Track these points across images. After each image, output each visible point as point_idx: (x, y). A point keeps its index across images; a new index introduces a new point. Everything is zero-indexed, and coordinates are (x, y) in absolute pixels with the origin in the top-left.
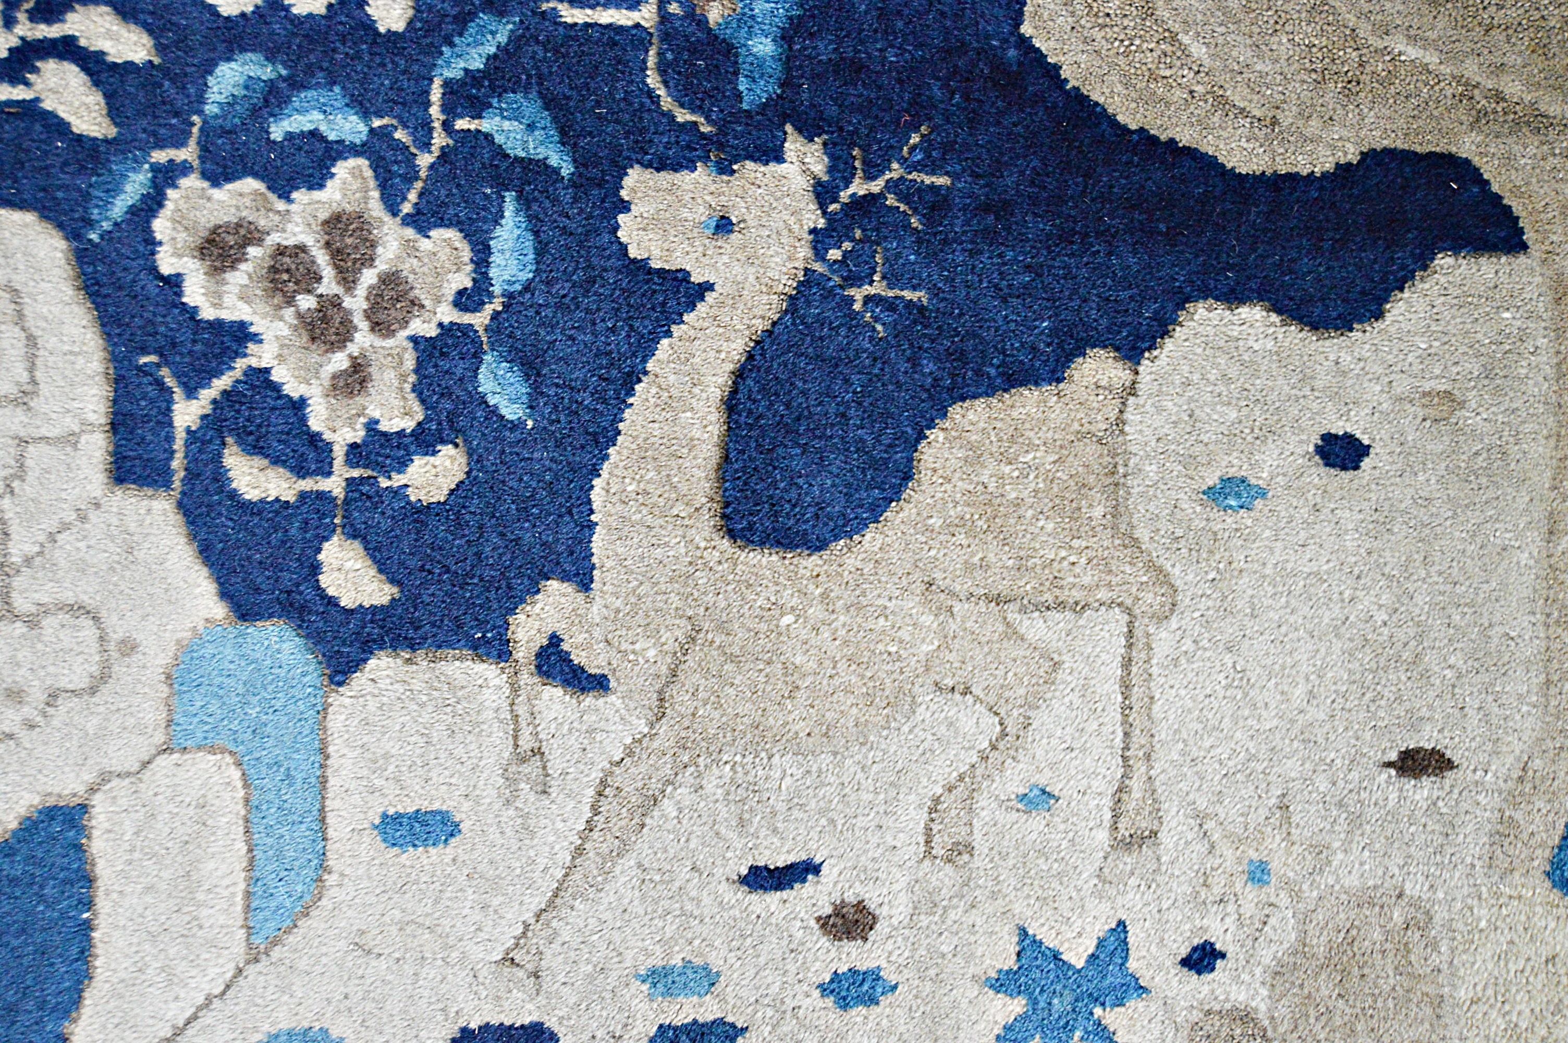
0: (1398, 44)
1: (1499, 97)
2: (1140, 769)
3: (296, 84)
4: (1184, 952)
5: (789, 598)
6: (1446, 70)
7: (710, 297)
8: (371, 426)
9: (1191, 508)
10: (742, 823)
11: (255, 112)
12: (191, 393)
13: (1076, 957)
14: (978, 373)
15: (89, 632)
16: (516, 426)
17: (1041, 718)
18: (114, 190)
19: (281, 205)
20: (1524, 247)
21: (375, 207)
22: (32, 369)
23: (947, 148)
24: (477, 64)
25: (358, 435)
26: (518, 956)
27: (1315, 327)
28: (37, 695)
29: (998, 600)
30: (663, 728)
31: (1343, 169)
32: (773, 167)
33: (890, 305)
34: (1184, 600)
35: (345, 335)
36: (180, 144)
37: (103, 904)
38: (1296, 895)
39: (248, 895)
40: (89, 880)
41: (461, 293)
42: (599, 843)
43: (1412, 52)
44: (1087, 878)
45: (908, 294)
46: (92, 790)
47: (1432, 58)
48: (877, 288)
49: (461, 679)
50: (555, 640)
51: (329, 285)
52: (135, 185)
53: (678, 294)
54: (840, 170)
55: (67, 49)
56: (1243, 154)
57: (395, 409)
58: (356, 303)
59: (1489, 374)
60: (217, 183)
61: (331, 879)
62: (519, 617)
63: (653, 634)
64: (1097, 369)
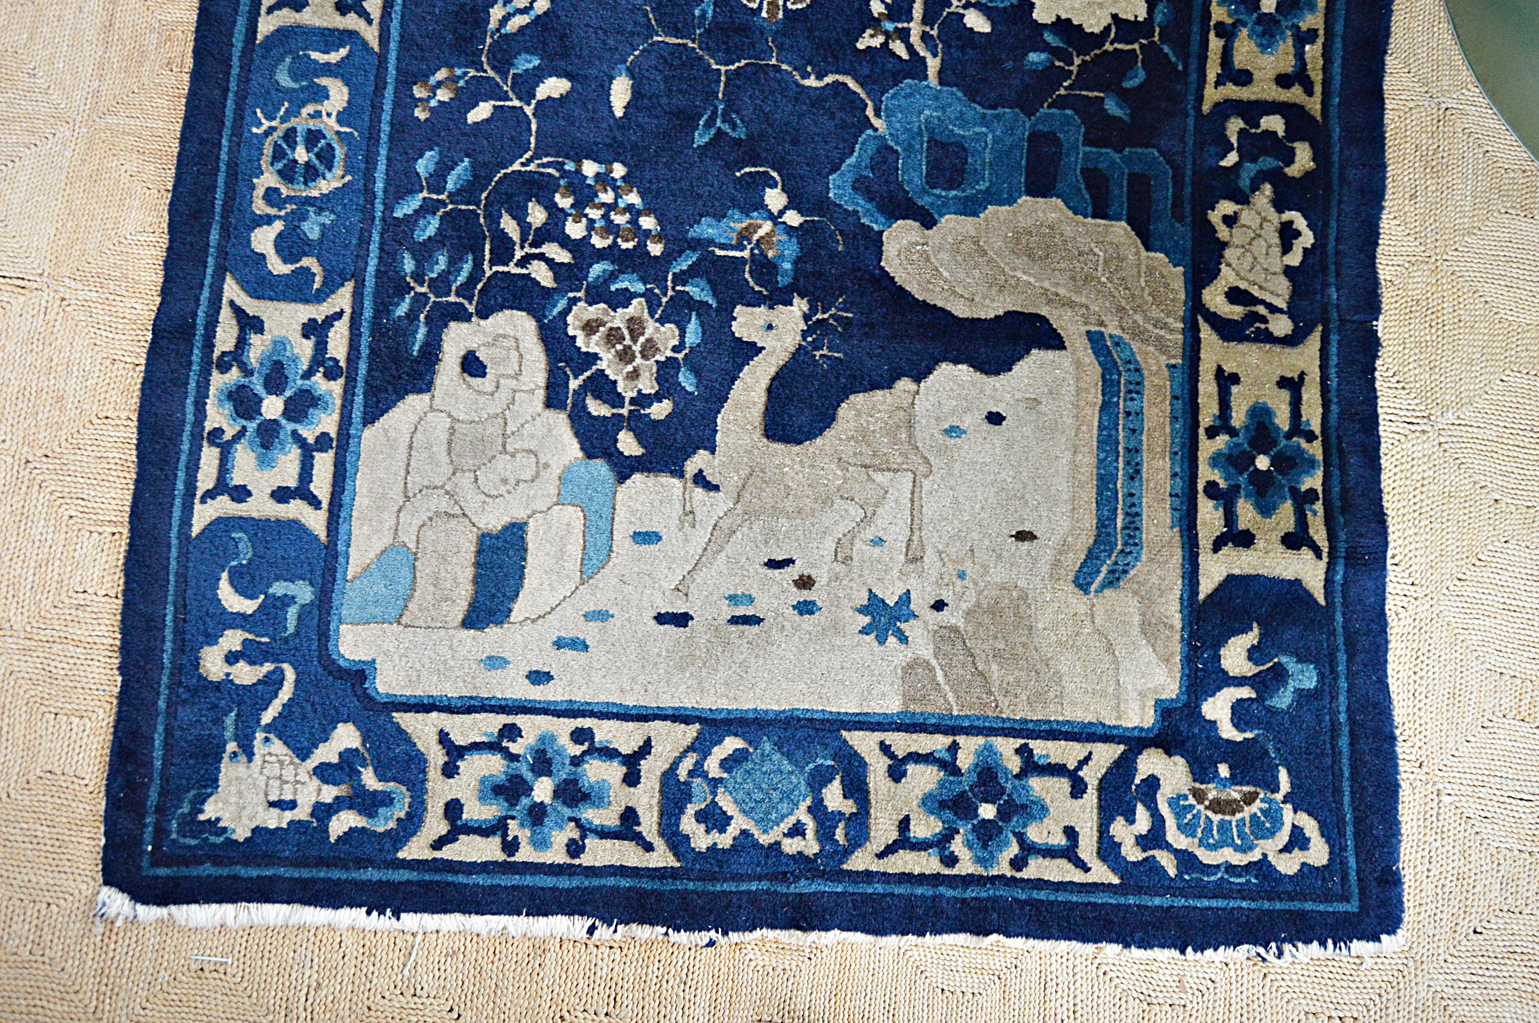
0: (1019, 274)
1: (1057, 295)
2: (917, 533)
3: (621, 272)
4: (932, 602)
5: (788, 461)
6: (1037, 284)
7: (764, 352)
8: (639, 391)
9: (940, 437)
10: (766, 542)
11: (605, 281)
12: (576, 377)
13: (891, 602)
14: (861, 383)
15: (533, 459)
16: (692, 393)
17: (880, 511)
18: (554, 306)
19: (612, 313)
20: (1065, 348)
21: (646, 315)
22: (520, 366)
23: (852, 303)
24: (685, 268)
25: (634, 394)
26: (680, 587)
27: (986, 373)
28: (513, 482)
29: (866, 467)
30: (739, 506)
31: (997, 317)
32: (789, 308)
33: (829, 358)
34: (934, 470)
35: (633, 358)
36: (579, 291)
37: (529, 559)
38: (976, 584)
39: (582, 559)
40: (526, 550)
41: (674, 346)
42: (713, 547)
43: (1025, 278)
44: (895, 573)
45: (836, 355)
46: (529, 517)
47: (1032, 280)
48: (825, 352)
49: (665, 484)
50: (701, 471)
51: (628, 342)
52: (562, 304)
53: (752, 350)
54: (813, 310)
55: (541, 257)
56: (961, 310)
57: (648, 386)
58: (637, 348)
59: (1051, 393)
60: (590, 305)
61: (613, 555)
62: (688, 462)
63: (737, 471)
64: (905, 384)
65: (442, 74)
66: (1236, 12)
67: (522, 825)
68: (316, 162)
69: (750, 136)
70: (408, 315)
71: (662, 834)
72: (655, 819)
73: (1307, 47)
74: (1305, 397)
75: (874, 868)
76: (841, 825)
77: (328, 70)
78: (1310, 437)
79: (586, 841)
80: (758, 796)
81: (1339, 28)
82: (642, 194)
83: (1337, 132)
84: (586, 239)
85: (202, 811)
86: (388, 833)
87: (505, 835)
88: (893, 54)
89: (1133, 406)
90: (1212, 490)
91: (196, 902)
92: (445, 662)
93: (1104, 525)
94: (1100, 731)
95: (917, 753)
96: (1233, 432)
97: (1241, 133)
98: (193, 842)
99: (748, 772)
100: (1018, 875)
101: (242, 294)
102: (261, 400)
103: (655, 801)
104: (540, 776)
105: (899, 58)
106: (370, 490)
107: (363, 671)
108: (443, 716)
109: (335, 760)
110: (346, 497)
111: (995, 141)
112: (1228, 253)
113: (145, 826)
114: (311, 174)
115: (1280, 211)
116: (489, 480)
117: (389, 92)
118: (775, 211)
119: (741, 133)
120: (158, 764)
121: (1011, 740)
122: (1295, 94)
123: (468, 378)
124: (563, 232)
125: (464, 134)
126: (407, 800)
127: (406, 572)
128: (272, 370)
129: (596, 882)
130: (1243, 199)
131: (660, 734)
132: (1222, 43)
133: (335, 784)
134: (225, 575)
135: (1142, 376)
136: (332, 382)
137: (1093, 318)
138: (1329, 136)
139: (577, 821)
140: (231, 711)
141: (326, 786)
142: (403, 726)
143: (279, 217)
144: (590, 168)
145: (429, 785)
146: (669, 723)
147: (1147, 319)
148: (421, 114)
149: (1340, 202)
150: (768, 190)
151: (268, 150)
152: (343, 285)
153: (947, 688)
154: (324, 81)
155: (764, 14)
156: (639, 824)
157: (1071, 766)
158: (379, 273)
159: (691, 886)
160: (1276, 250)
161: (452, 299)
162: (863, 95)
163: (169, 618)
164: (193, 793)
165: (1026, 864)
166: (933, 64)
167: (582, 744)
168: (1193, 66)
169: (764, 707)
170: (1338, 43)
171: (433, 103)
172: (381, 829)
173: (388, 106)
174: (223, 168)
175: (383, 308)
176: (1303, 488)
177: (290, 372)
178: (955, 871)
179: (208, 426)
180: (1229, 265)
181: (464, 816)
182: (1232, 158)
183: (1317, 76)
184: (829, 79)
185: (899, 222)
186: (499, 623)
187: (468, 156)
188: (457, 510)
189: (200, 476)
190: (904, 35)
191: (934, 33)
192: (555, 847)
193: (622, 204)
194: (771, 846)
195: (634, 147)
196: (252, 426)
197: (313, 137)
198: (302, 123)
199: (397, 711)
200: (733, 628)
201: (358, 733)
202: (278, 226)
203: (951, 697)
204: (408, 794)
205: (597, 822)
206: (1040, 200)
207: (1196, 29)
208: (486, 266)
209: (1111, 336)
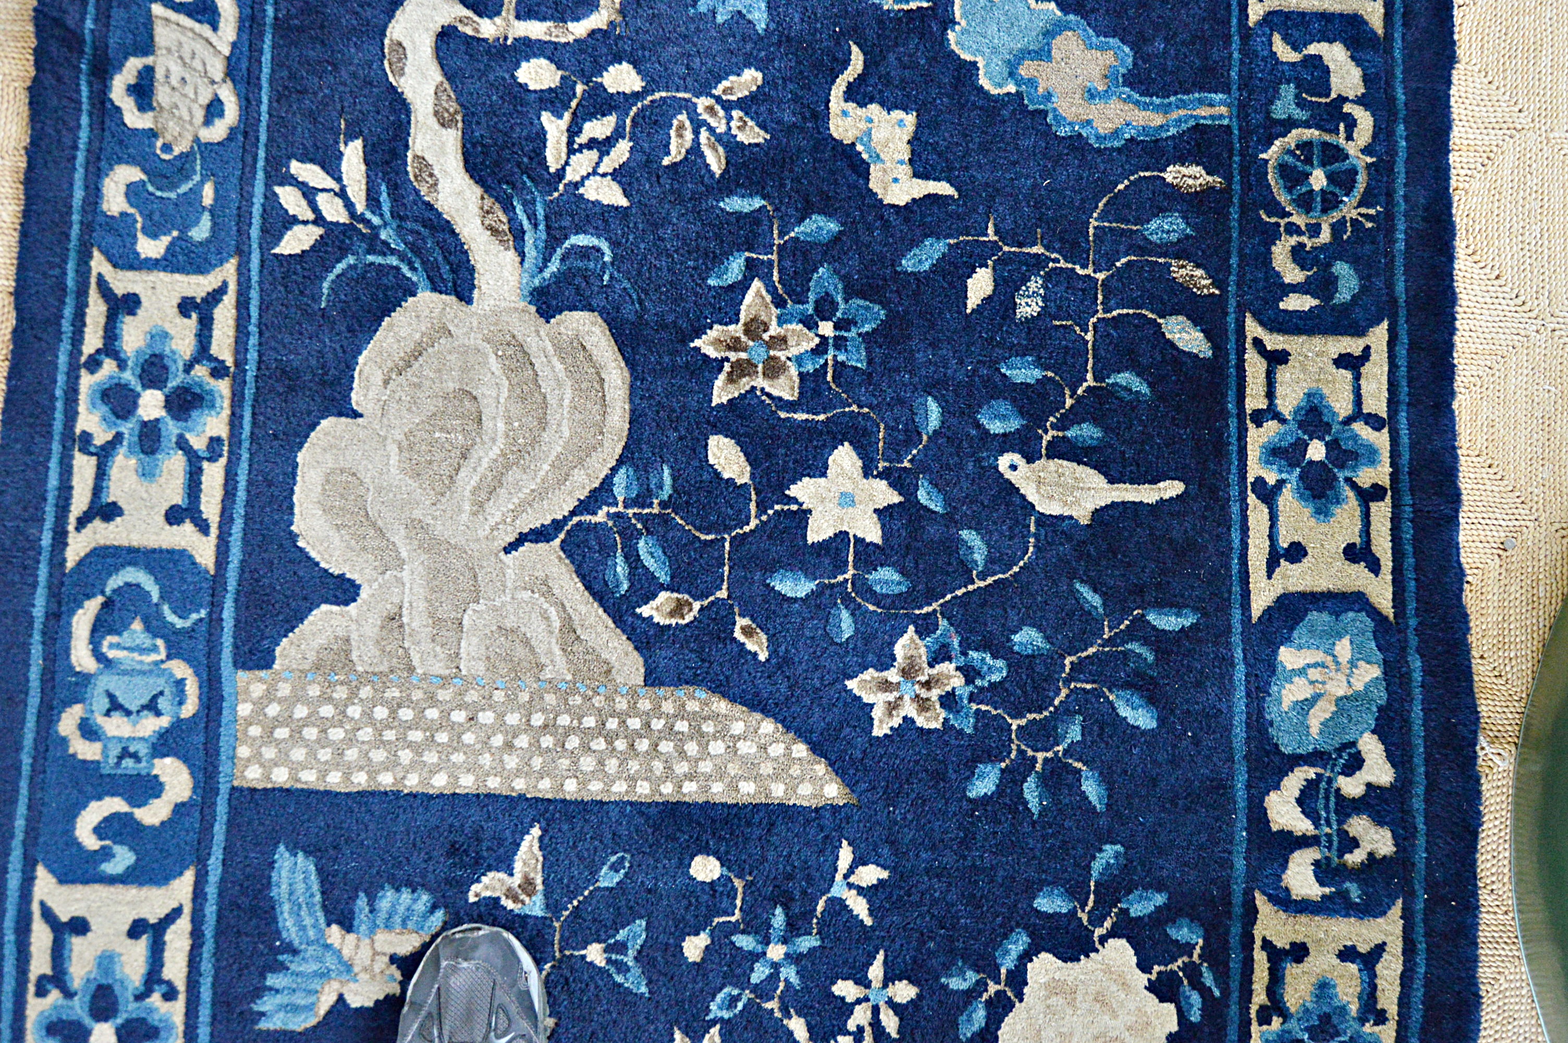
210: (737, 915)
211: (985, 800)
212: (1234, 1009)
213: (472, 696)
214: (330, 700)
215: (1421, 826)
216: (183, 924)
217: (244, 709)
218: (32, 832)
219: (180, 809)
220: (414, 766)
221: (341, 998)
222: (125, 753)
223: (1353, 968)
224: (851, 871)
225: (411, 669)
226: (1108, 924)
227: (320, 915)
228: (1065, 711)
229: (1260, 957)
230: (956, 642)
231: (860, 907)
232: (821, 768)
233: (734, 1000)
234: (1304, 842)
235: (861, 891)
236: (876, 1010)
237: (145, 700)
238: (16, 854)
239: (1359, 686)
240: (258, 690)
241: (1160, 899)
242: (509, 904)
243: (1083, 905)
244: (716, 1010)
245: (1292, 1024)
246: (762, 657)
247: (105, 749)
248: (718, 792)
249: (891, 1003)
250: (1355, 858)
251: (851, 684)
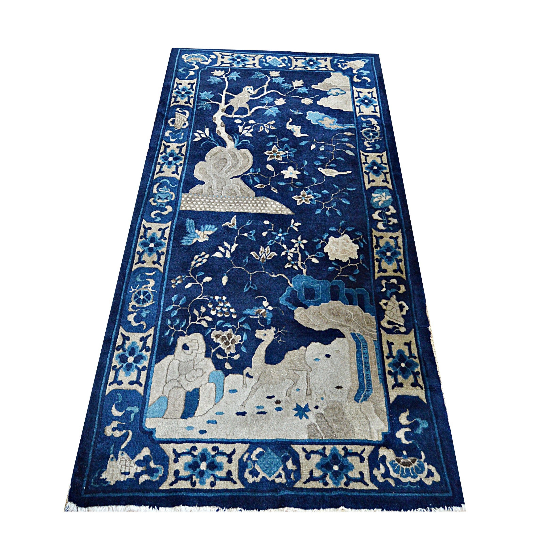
0: (331, 319)
1: (342, 324)
2: (309, 387)
3: (226, 322)
4: (315, 407)
5: (272, 369)
7: (264, 341)
8: (231, 352)
9: (313, 361)
10: (267, 391)
11: (221, 325)
12: (213, 349)
13: (303, 407)
14: (291, 348)
15: (202, 371)
16: (245, 352)
17: (298, 381)
18: (208, 332)
19: (223, 333)
20: (345, 337)
21: (232, 333)
22: (198, 347)
23: (287, 328)
24: (242, 321)
25: (229, 353)
26: (243, 405)
27: (324, 344)
28: (196, 377)
29: (293, 370)
30: (259, 382)
31: (326, 330)
32: (270, 330)
33: (282, 342)
34: (313, 369)
35: (229, 344)
36: (214, 327)
37: (200, 398)
38: (326, 401)
39: (215, 398)
40: (199, 396)
41: (240, 340)
42: (252, 393)
43: (333, 320)
44: (304, 398)
46: (200, 387)
47: (335, 321)
48: (281, 340)
49: (238, 377)
50: (248, 373)
51: (227, 340)
52: (210, 331)
53: (262, 341)
54: (277, 330)
55: (204, 320)
56: (316, 329)
57: (233, 351)
58: (230, 341)
59: (342, 349)
60: (217, 331)
61: (224, 396)
62: (244, 371)
63: (258, 372)
64: (303, 348)
65: (179, 277)
66: (381, 256)
67: (197, 477)
68: (146, 299)
69: (258, 289)
70: (169, 335)
71: (239, 478)
72: (237, 474)
73: (400, 263)
74: (412, 347)
75: (303, 487)
76: (292, 473)
77: (150, 277)
78: (415, 358)
79: (216, 482)
80: (267, 466)
81: (407, 258)
82: (230, 303)
83: (410, 282)
84: (216, 315)
85: (101, 476)
86: (156, 481)
87: (192, 480)
88: (294, 269)
89: (365, 351)
90: (390, 373)
91: (97, 505)
92: (176, 428)
93: (361, 384)
94: (366, 442)
95: (313, 451)
96: (394, 357)
97: (386, 283)
98: (97, 486)
99: (264, 459)
100: (347, 488)
101: (124, 331)
102: (128, 358)
103: (237, 468)
104: (203, 461)
105: (296, 270)
106: (156, 381)
107: (152, 432)
108: (174, 444)
109: (142, 459)
110: (149, 383)
111: (322, 288)
112: (386, 312)
113: (84, 481)
114: (144, 301)
115: (399, 301)
116: (189, 377)
117: (165, 282)
118: (266, 306)
119: (256, 288)
120: (90, 461)
121: (341, 446)
122: (398, 274)
123: (184, 350)
124: (210, 313)
125: (184, 291)
126: (163, 470)
127: (165, 403)
128: (131, 350)
129: (219, 494)
130: (388, 299)
131: (238, 447)
132: (378, 263)
133: (142, 466)
134: (114, 406)
135: (367, 343)
136: (147, 353)
137: (352, 330)
138: (409, 283)
139: (213, 475)
140: (113, 445)
141: (139, 467)
142: (163, 448)
143: (135, 312)
144: (217, 298)
145: (170, 466)
146: (240, 444)
147: (366, 329)
148: (173, 287)
149: (414, 299)
150: (263, 302)
151: (133, 296)
152: (151, 328)
153: (321, 431)
154: (148, 280)
155: (261, 261)
156: (232, 475)
157: (359, 452)
158: (161, 325)
159: (248, 494)
160: (399, 311)
161: (180, 330)
162: (287, 278)
163: (97, 418)
164: (99, 470)
165: (349, 484)
166: (304, 271)
167: (215, 451)
168: (371, 268)
169: (268, 438)
170: (408, 262)
171: (176, 284)
172: (154, 480)
173: (165, 285)
174: (121, 300)
175: (162, 333)
176: (415, 371)
177: (136, 350)
178: (328, 487)
179: (113, 365)
180: (387, 315)
181: (180, 475)
182: (384, 290)
183: (404, 270)
184: (278, 275)
185: (299, 308)
186: (191, 417)
187: (185, 296)
188: (180, 386)
189: (109, 378)
190: (297, 264)
191: (304, 263)
192: (207, 484)
193: (225, 306)
194: (272, 481)
195: (228, 293)
196: (125, 365)
197: (145, 293)
198: (143, 289)
199: (161, 443)
200: (258, 415)
201: (149, 450)
202: (135, 314)
203: (322, 434)
204: (163, 469)
205: (219, 475)
206: (335, 301)
207: (371, 260)
208: (190, 322)
209: (357, 334)
210: (272, 230)
211: (318, 214)
212: (370, 246)
213: (224, 199)
214: (198, 198)
215: (402, 218)
216: (169, 229)
217: (183, 199)
218: (143, 215)
219: (170, 213)
220: (212, 208)
221: (197, 240)
222: (161, 205)
223: (393, 240)
224: (294, 223)
225: (213, 194)
226: (343, 232)
227: (194, 229)
228: (333, 201)
229: (374, 238)
230: (312, 192)
231: (296, 229)
232: (288, 209)
233: (272, 242)
234: (380, 221)
235: (296, 226)
236: (299, 244)
237: (165, 197)
238: (140, 218)
239: (387, 199)
240: (186, 196)
241: (353, 228)
242: (230, 227)
243: (339, 230)
244: (268, 243)
245: (382, 249)
246: (277, 193)
247: (157, 204)
248: (269, 212)
249: (302, 243)
250: (391, 223)
251: (293, 197)
